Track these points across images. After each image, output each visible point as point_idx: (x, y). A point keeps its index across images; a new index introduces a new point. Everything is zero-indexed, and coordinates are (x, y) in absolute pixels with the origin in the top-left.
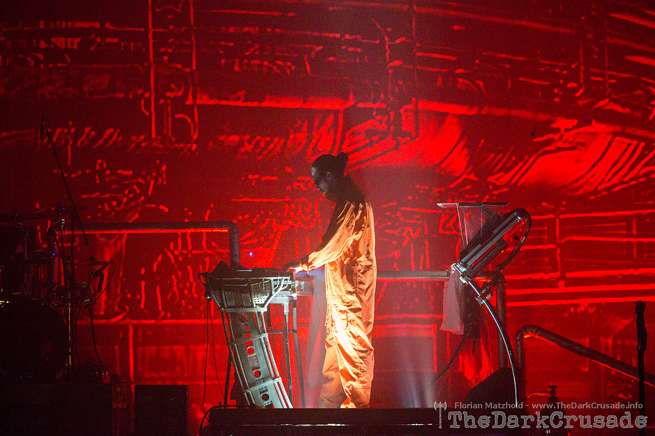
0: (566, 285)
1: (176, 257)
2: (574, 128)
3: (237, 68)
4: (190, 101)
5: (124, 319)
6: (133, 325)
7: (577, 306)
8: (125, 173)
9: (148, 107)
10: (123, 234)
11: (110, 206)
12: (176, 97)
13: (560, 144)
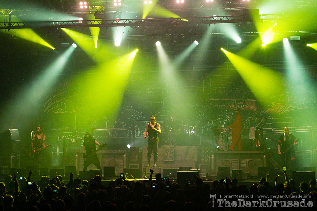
0: (273, 130)
1: (208, 125)
2: (275, 104)
3: (218, 94)
4: (210, 100)
5: (199, 135)
6: (201, 137)
7: (275, 133)
8: (199, 111)
9: (203, 101)
10: (199, 122)
11: (197, 117)
12: (208, 99)
13: (272, 106)
